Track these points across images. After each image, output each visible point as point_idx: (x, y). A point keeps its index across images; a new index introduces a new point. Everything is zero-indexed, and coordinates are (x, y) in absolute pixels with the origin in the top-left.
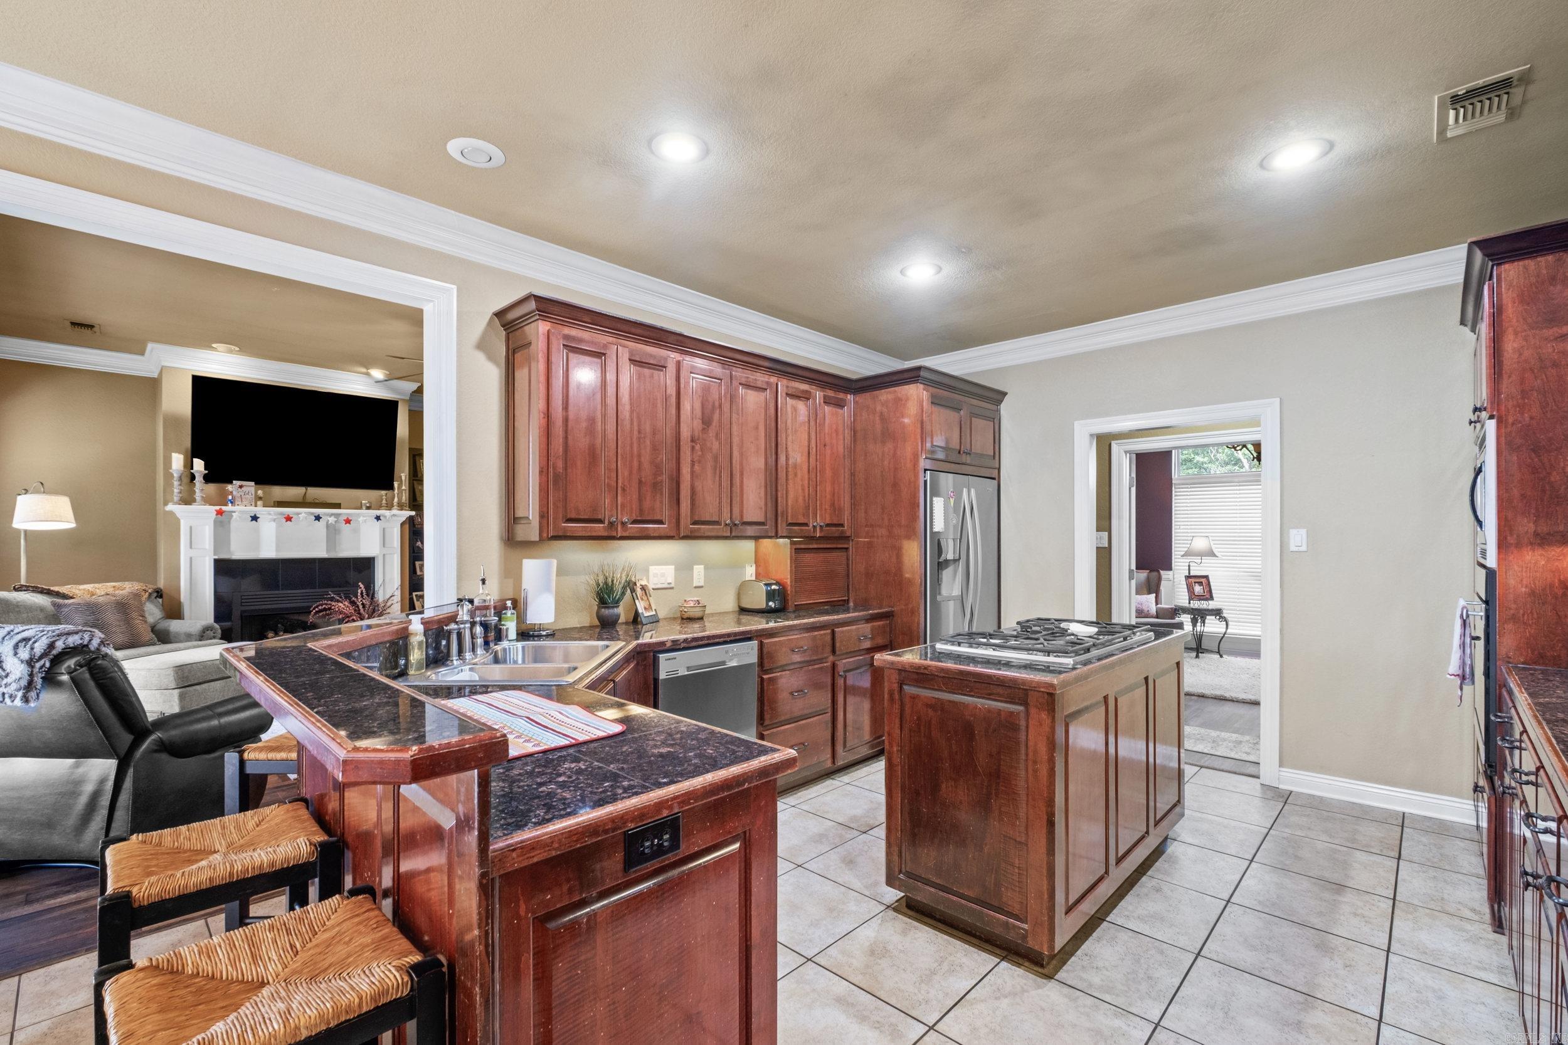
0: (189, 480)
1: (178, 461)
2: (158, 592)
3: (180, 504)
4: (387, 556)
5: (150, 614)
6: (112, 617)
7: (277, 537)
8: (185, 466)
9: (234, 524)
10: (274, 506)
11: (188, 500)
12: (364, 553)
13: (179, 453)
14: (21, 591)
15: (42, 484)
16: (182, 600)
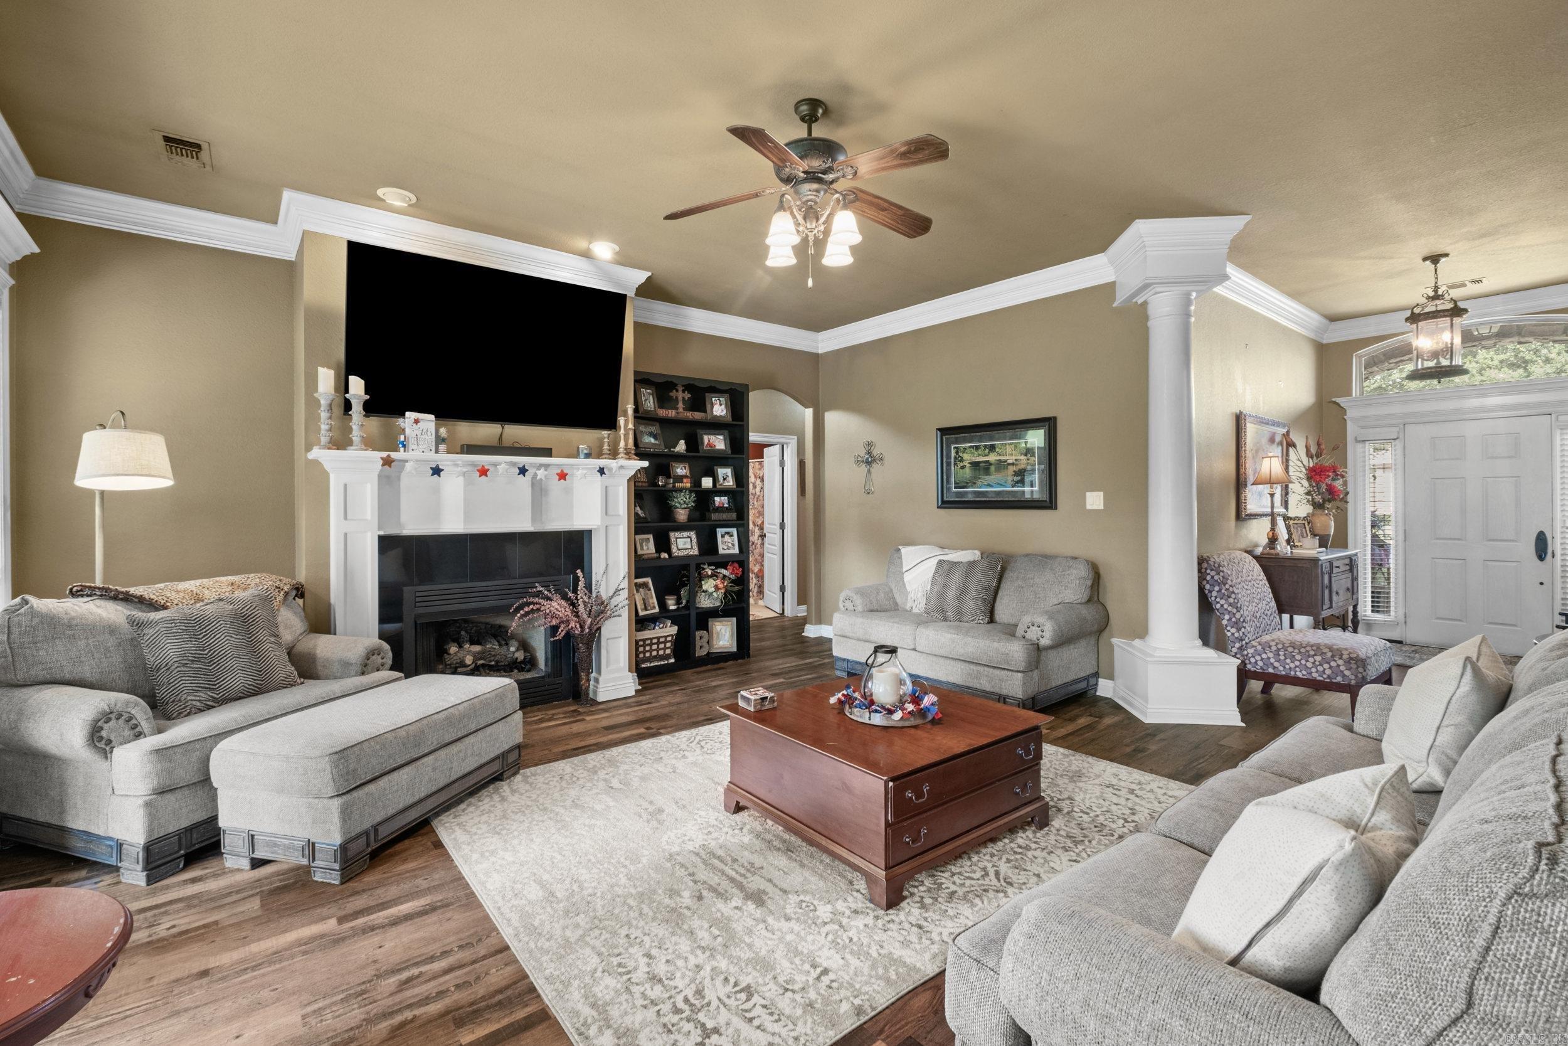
0: (342, 412)
1: (326, 379)
2: (297, 589)
3: (329, 448)
4: (609, 528)
5: (286, 627)
6: (226, 642)
7: (465, 500)
8: (337, 390)
9: (405, 481)
10: (462, 453)
11: (341, 442)
12: (577, 523)
13: (329, 367)
14: (82, 596)
15: (123, 413)
16: (332, 601)
